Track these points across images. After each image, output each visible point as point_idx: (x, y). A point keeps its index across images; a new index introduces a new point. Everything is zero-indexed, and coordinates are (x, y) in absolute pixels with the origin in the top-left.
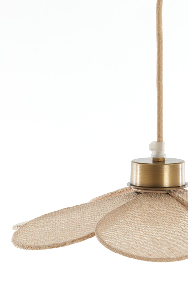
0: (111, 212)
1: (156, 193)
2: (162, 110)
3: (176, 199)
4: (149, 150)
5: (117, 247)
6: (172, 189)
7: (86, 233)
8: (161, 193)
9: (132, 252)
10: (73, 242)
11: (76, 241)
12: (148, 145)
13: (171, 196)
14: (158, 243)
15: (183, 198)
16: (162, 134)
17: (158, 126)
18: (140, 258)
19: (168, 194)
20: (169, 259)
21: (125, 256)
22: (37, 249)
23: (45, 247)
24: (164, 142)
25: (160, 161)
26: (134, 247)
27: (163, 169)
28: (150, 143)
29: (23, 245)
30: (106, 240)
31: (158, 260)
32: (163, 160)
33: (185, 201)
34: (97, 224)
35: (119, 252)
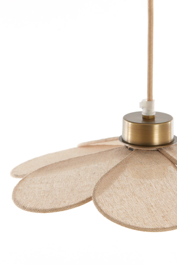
0: (106, 174)
1: (147, 150)
2: (152, 71)
3: (166, 157)
4: (140, 108)
5: (114, 216)
6: (162, 147)
7: (84, 198)
8: (151, 150)
9: (129, 222)
10: (72, 207)
11: (75, 206)
12: (139, 103)
13: (161, 153)
14: (153, 210)
15: (173, 156)
16: (152, 93)
17: (149, 86)
18: (137, 229)
19: (158, 150)
20: (164, 229)
21: (122, 226)
22: (37, 212)
23: (45, 211)
24: (154, 100)
25: (150, 118)
26: (130, 216)
27: (154, 128)
28: (141, 102)
29: (23, 206)
30: (103, 209)
31: (154, 230)
32: (153, 117)
33: (175, 160)
34: (94, 188)
35: (116, 222)
